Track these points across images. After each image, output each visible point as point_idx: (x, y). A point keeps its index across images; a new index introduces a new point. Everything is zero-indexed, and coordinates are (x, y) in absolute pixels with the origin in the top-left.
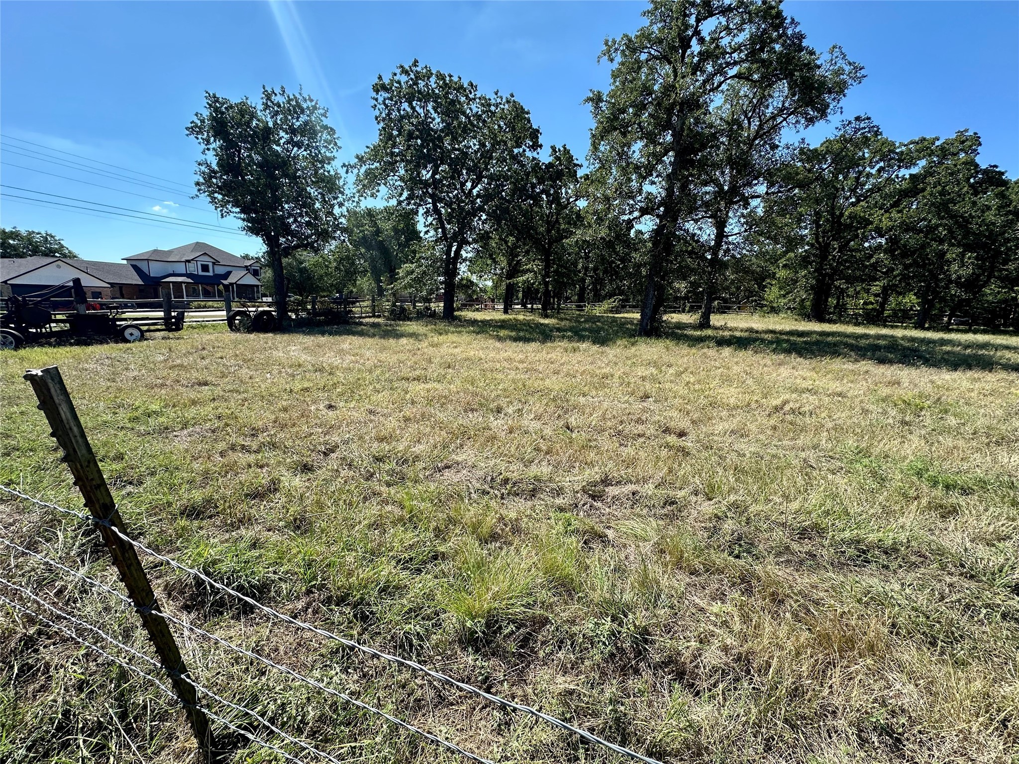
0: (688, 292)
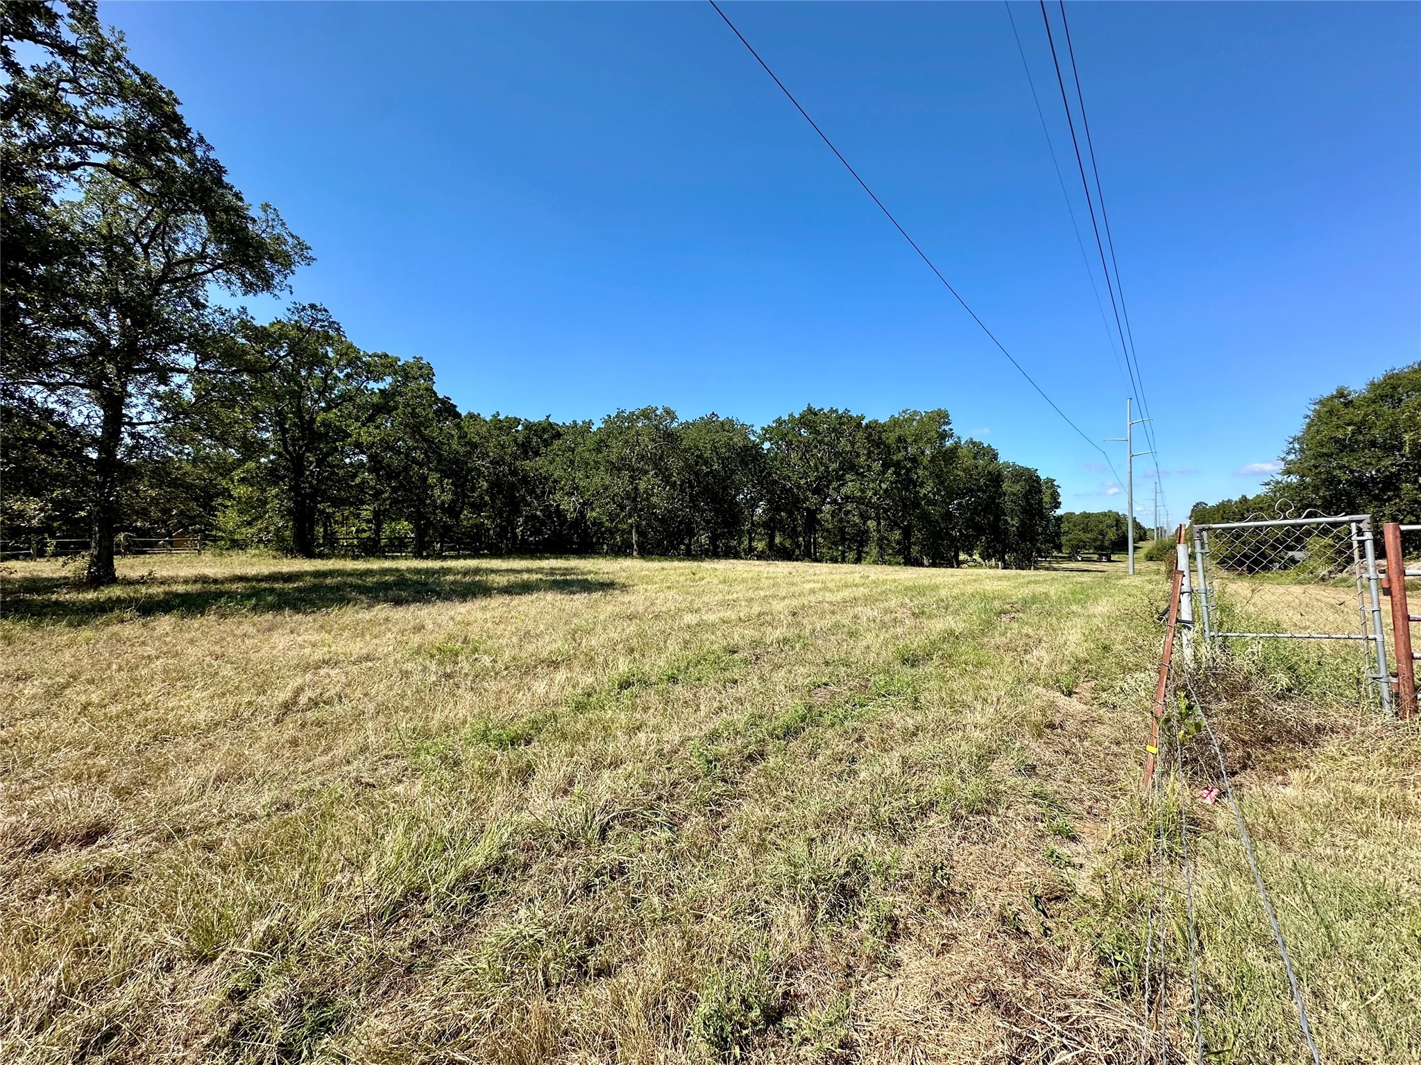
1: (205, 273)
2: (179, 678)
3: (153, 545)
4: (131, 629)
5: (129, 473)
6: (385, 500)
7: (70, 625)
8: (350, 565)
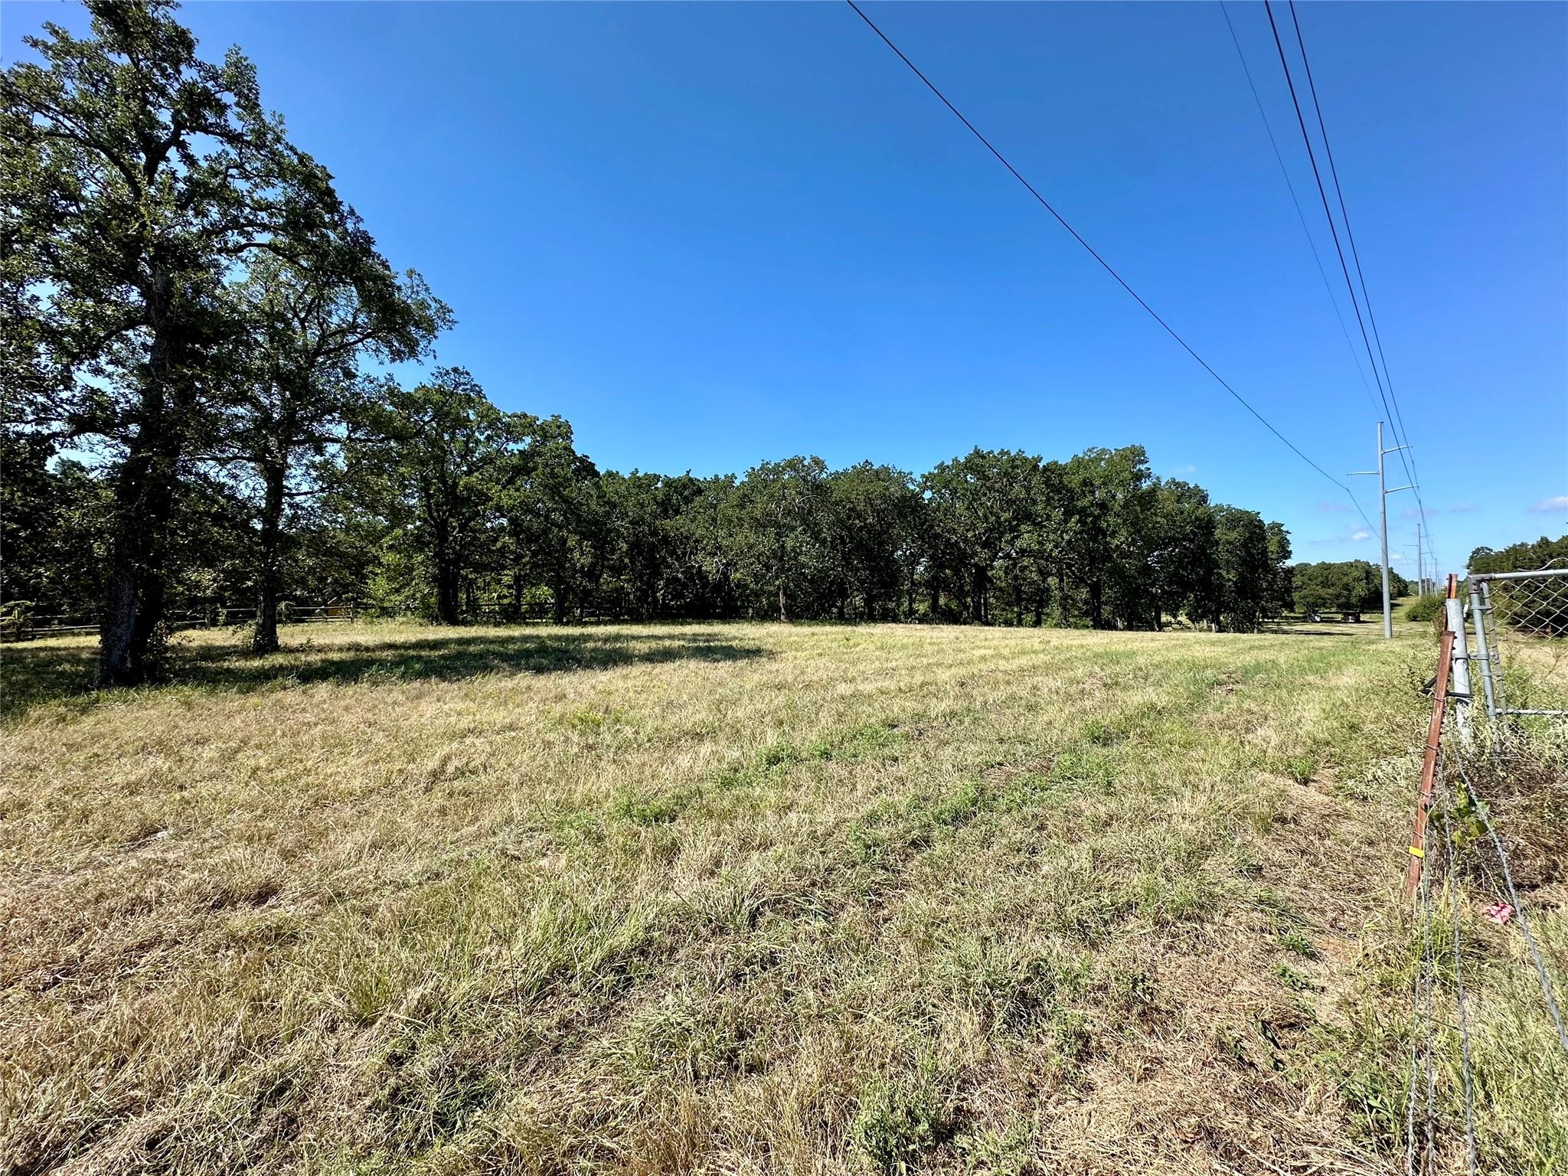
0: (222, 588)
1: (355, 342)
2: (336, 745)
3: (310, 613)
4: (292, 696)
5: (290, 543)
6: (525, 565)
7: (240, 691)
8: (492, 632)
